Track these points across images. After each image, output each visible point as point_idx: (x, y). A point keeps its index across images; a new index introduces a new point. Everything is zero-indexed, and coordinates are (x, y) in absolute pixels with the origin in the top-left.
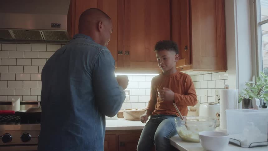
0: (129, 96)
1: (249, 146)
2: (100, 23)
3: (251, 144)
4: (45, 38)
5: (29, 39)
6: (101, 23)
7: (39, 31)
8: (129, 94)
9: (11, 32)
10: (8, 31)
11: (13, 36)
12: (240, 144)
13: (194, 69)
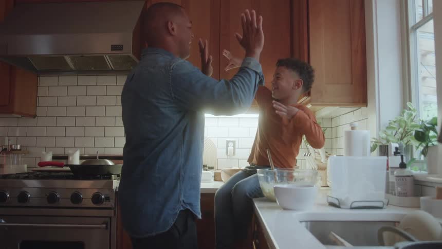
0: (234, 150)
1: (349, 207)
2: (169, 23)
3: (353, 202)
4: (112, 67)
5: (93, 68)
6: (172, 23)
7: (103, 56)
8: (234, 146)
9: (68, 59)
10: (63, 57)
11: (71, 65)
12: (339, 203)
13: (313, 103)
